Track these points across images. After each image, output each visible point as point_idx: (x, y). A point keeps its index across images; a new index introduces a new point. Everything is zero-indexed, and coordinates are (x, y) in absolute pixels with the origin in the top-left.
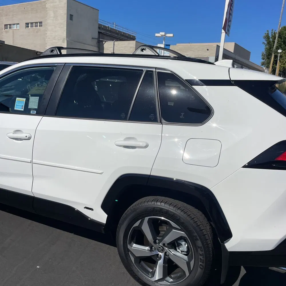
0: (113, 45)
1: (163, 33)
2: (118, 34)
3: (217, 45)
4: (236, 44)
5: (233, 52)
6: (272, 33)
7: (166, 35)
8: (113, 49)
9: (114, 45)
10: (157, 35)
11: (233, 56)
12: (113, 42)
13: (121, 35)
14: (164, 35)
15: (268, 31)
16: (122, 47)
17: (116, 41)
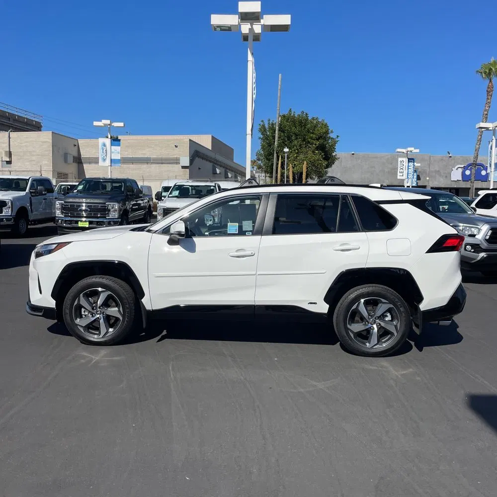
0: (8, 139)
1: (108, 122)
2: (9, 119)
3: (190, 140)
4: (213, 138)
5: (210, 149)
6: (269, 124)
7: (113, 124)
8: (7, 145)
9: (10, 138)
10: (96, 123)
11: (212, 155)
12: (7, 133)
13: (15, 120)
14: (109, 125)
15: (262, 121)
16: (27, 142)
17: (13, 132)
